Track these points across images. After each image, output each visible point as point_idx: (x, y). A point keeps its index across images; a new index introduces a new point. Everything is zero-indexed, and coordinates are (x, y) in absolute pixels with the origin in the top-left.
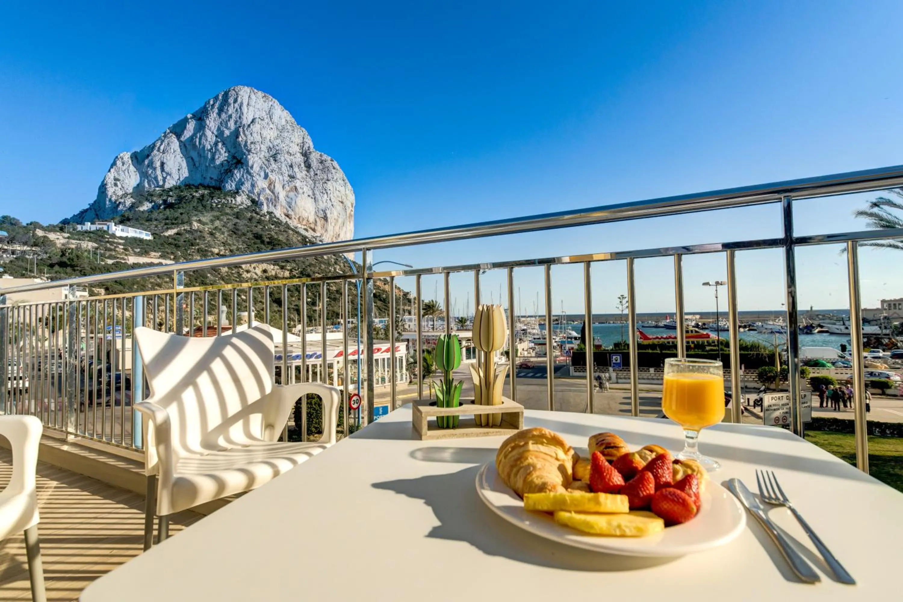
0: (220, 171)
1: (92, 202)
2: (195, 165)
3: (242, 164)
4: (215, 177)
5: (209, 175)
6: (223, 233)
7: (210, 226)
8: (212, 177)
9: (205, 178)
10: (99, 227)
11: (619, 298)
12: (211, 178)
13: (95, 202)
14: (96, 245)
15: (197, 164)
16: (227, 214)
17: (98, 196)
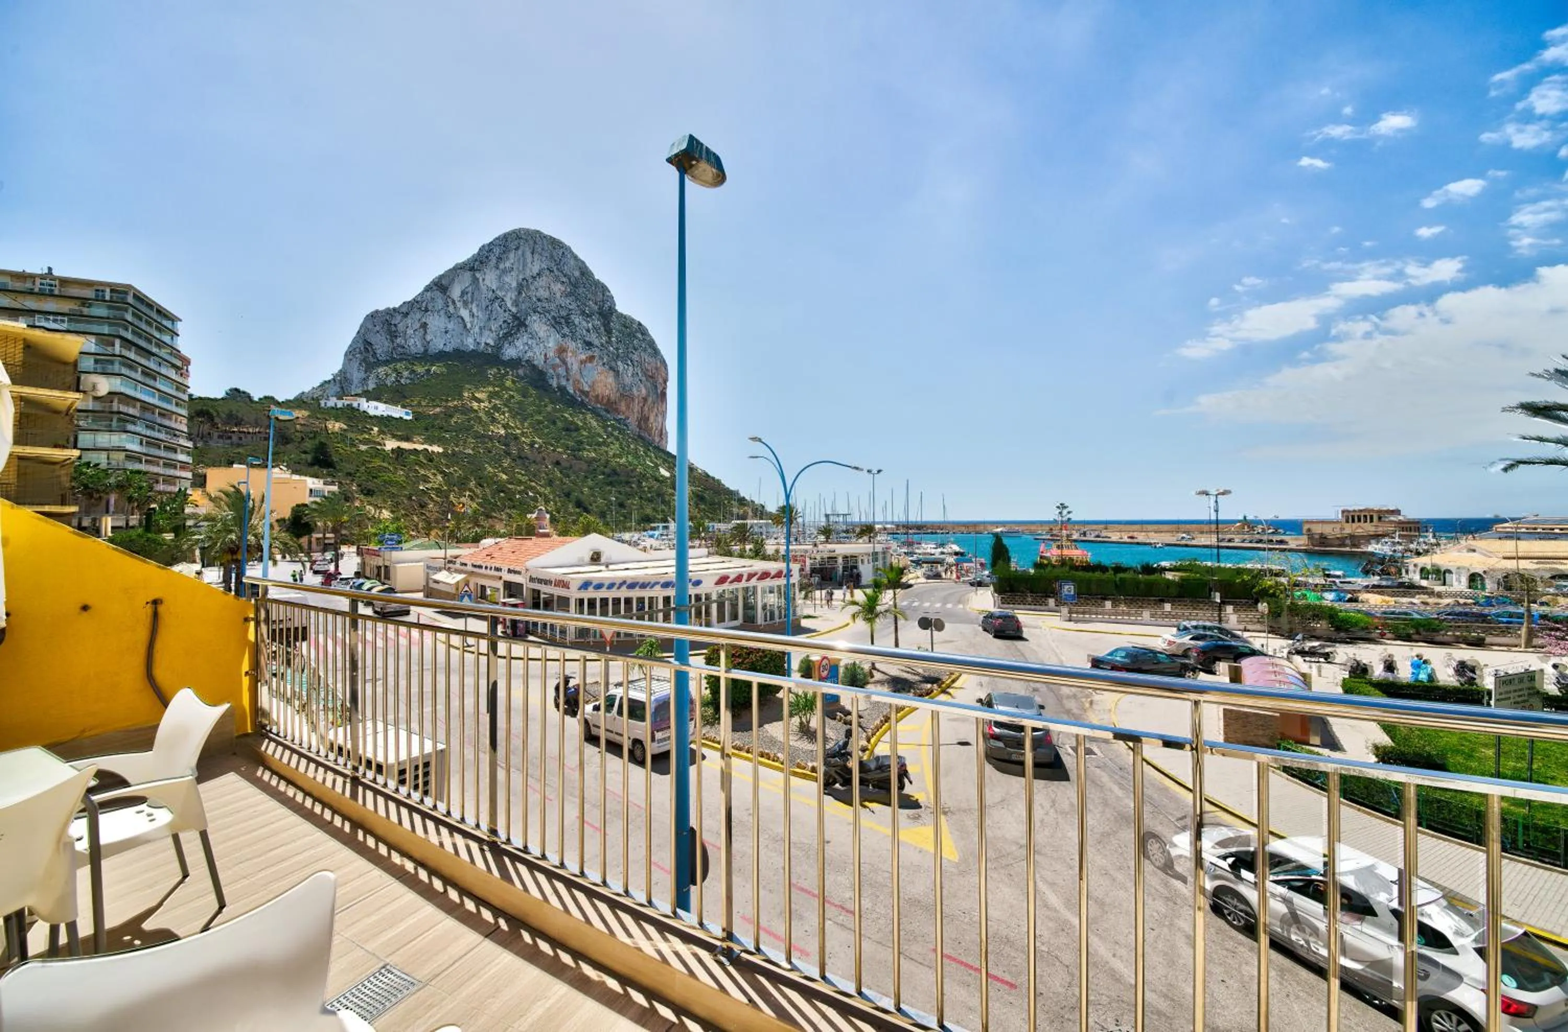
0: (498, 335)
1: (336, 371)
2: (465, 326)
3: (526, 326)
4: (492, 343)
5: (483, 340)
6: (503, 413)
7: (487, 404)
8: (488, 342)
9: (478, 343)
10: (347, 403)
11: (1058, 507)
12: (487, 344)
13: (340, 371)
14: (345, 427)
15: (469, 325)
16: (509, 389)
17: (344, 365)
